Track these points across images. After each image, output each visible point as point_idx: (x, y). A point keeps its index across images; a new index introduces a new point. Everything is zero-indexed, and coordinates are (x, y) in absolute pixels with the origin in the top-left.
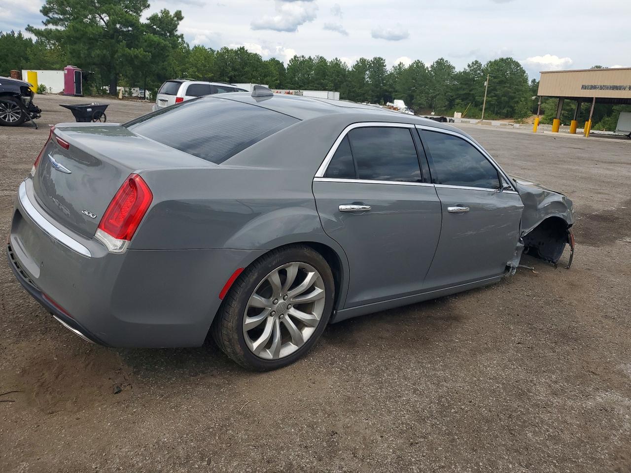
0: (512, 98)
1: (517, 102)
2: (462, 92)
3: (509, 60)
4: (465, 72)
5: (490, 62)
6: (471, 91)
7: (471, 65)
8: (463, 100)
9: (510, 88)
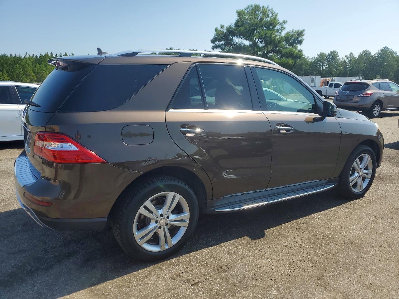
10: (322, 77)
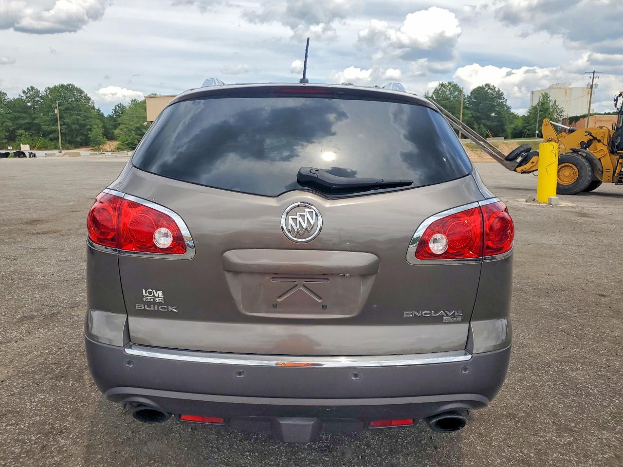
0: (84, 126)
1: (90, 130)
2: (23, 122)
3: (71, 86)
4: (20, 100)
5: (49, 88)
6: (34, 119)
7: (27, 92)
8: (26, 130)
9: (78, 115)
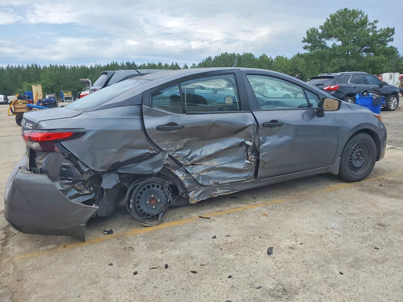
10: (400, 74)
